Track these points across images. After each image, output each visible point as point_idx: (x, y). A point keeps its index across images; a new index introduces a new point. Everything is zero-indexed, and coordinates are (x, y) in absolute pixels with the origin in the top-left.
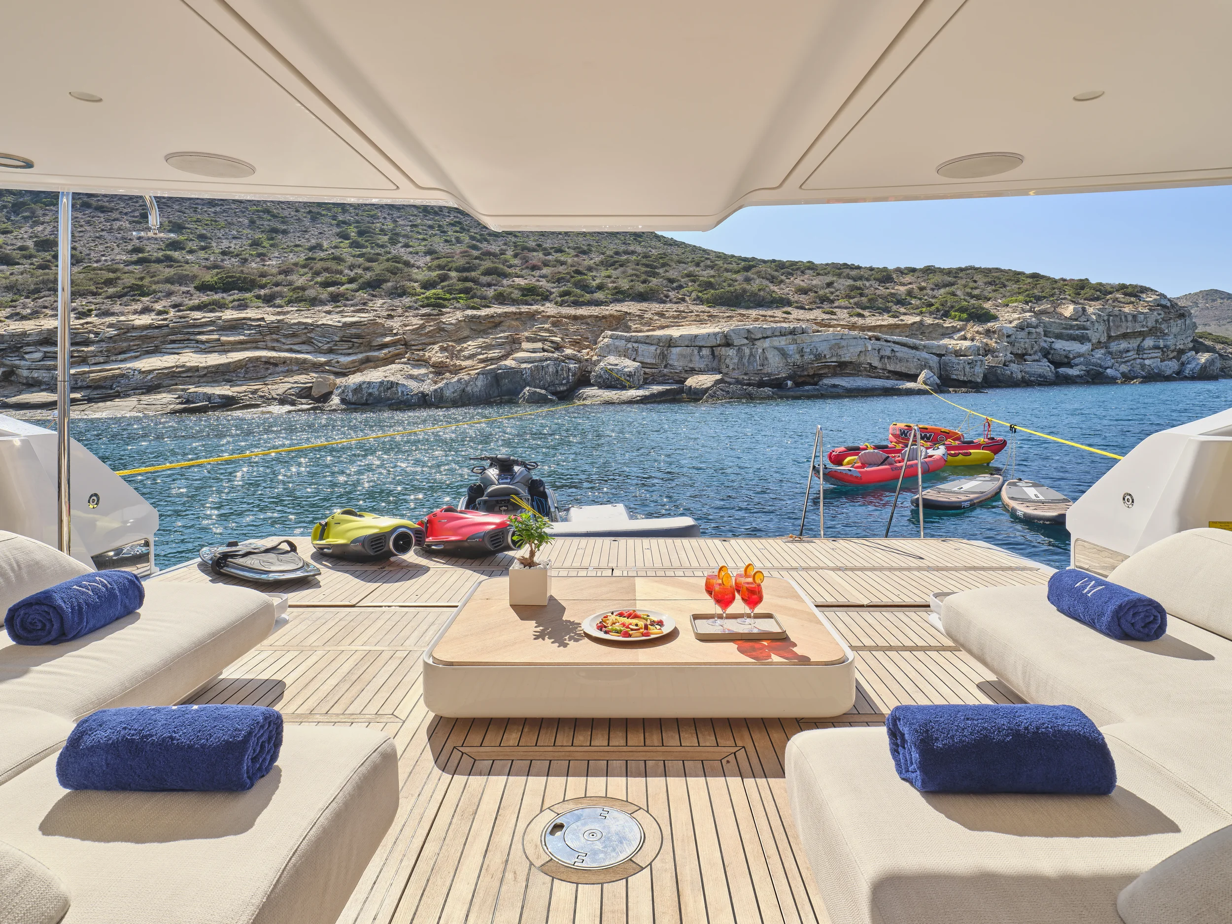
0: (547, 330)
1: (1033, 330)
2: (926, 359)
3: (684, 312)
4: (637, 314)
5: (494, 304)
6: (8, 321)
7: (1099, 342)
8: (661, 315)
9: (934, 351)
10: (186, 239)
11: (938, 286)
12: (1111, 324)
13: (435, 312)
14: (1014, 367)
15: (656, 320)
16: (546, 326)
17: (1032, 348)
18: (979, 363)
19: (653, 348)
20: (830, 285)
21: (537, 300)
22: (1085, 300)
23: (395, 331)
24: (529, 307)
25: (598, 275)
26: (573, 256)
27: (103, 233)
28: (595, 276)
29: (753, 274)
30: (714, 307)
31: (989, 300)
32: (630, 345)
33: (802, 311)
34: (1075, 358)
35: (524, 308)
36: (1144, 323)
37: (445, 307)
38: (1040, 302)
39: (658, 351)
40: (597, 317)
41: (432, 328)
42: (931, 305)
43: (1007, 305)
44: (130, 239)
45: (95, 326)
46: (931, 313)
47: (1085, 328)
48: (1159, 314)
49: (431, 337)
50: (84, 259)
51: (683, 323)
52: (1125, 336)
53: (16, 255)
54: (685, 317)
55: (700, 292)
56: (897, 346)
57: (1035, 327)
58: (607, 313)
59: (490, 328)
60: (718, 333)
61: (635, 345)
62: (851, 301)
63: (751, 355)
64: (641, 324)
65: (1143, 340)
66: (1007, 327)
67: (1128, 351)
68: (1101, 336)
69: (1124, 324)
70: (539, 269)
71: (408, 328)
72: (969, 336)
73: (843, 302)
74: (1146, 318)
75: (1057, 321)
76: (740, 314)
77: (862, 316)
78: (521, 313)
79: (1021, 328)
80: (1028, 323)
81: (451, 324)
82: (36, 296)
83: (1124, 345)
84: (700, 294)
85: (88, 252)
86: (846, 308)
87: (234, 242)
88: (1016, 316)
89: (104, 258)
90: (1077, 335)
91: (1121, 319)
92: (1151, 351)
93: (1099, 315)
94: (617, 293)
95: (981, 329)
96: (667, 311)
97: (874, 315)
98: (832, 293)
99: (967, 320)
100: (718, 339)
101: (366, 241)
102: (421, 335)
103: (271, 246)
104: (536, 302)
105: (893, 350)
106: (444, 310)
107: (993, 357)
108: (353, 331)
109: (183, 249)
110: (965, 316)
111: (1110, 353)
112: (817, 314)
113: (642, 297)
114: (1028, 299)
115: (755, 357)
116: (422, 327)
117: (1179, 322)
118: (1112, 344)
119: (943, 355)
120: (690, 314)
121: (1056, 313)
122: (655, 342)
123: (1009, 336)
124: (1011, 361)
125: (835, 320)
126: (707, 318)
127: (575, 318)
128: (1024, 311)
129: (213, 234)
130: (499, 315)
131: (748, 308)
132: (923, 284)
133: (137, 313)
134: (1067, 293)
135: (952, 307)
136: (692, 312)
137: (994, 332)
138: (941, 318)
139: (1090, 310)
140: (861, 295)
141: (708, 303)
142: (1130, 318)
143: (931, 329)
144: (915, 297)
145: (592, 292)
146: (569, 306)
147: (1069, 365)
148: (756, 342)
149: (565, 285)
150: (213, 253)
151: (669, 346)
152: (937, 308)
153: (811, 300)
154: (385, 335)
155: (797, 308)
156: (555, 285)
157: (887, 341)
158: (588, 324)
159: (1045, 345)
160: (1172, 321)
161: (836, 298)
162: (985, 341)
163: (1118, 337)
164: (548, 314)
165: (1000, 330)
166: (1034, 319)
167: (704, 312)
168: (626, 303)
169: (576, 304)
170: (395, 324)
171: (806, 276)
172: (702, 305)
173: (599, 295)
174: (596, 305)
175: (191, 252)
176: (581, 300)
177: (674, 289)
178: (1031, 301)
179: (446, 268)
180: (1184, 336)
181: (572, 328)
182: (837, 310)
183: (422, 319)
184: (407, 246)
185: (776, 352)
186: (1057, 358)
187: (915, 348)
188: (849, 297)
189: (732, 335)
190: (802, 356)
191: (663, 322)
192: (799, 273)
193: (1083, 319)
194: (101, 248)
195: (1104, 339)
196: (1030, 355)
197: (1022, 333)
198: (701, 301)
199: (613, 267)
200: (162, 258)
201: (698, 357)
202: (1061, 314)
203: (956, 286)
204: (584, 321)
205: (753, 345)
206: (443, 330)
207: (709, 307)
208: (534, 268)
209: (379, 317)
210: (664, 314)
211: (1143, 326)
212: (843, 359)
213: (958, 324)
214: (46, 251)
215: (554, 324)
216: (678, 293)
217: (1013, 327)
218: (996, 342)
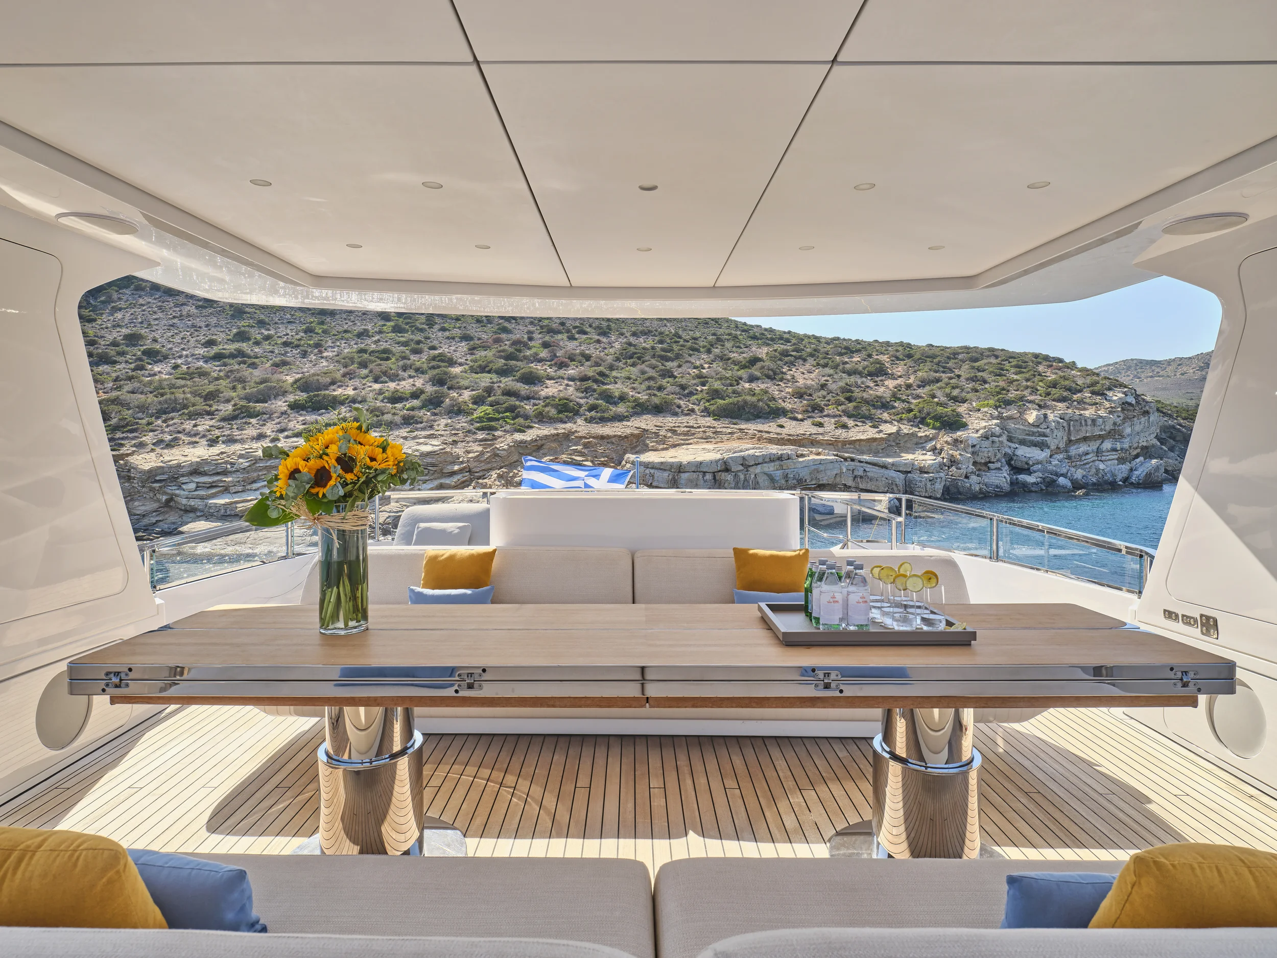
0: (581, 454)
1: (996, 439)
2: (892, 477)
3: (692, 427)
4: (653, 431)
5: (535, 423)
6: (158, 450)
7: (1058, 448)
8: (673, 431)
9: (901, 469)
10: (248, 326)
11: (924, 383)
12: (1072, 428)
13: (490, 437)
14: (974, 479)
15: (670, 437)
16: (579, 448)
17: (995, 456)
18: (939, 480)
19: (666, 474)
20: (823, 386)
21: (570, 417)
22: (1054, 400)
23: (461, 460)
24: (563, 426)
25: (619, 375)
26: (595, 342)
27: (175, 321)
28: (617, 378)
29: (756, 370)
30: (719, 420)
31: (964, 402)
32: (647, 471)
33: (794, 422)
34: (1034, 464)
35: (562, 428)
36: (1103, 427)
37: (496, 429)
38: (1008, 407)
39: (670, 477)
40: (620, 436)
41: (489, 454)
42: (910, 411)
43: (979, 410)
44: (200, 327)
45: (228, 456)
46: (909, 420)
47: (1045, 435)
48: (1119, 417)
49: (489, 463)
50: (169, 355)
51: (691, 441)
52: (1085, 439)
53: (112, 352)
54: (694, 434)
55: (708, 401)
56: (869, 466)
57: (998, 437)
58: (628, 431)
59: (534, 451)
60: (719, 460)
61: (652, 471)
62: (840, 408)
63: (745, 480)
64: (656, 442)
65: (1102, 442)
66: (972, 437)
67: (1087, 454)
68: (1059, 442)
69: (1084, 428)
70: (567, 366)
71: (471, 455)
72: (938, 446)
73: (830, 410)
74: (1104, 422)
75: (1022, 427)
76: (740, 429)
77: (845, 426)
78: (558, 435)
79: (986, 437)
80: (992, 433)
81: (504, 450)
82: (164, 417)
83: (1083, 448)
84: (707, 404)
85: (170, 346)
86: (834, 416)
87: (290, 327)
88: (983, 424)
89: (184, 353)
90: (1038, 441)
91: (1081, 423)
92: (1109, 453)
93: (1058, 422)
94: (636, 405)
95: (949, 439)
96: (679, 427)
97: (857, 425)
98: (824, 397)
99: (939, 429)
100: (719, 466)
101: (407, 324)
102: (481, 462)
103: (325, 332)
104: (570, 419)
105: (865, 470)
106: (496, 433)
107: (957, 469)
108: (429, 460)
109: (249, 339)
110: (938, 424)
111: (1069, 458)
112: (806, 428)
113: (658, 410)
114: (998, 404)
115: (748, 482)
116: (482, 453)
117: (1143, 419)
118: (1072, 448)
119: (910, 472)
120: (698, 430)
121: (1022, 419)
122: (668, 468)
123: (974, 446)
124: (972, 472)
125: (821, 434)
126: (712, 435)
127: (602, 437)
128: (992, 417)
129: (270, 319)
130: (541, 438)
131: (748, 420)
132: (911, 381)
133: (254, 439)
134: (1039, 393)
135: (928, 414)
136: (699, 427)
137: (961, 442)
138: (917, 426)
139: (1051, 417)
140: (849, 399)
141: (714, 416)
142: (1089, 422)
143: (906, 439)
144: (899, 399)
145: (615, 404)
146: (597, 423)
147: (1028, 471)
148: (750, 469)
149: (592, 395)
150: (276, 344)
151: (680, 472)
152: (915, 415)
153: (804, 409)
154: (454, 463)
155: (791, 418)
156: (583, 395)
157: (860, 462)
158: (613, 443)
159: (1009, 451)
160: (1135, 419)
161: (827, 403)
162: (951, 452)
163: (1078, 441)
164: (580, 434)
165: (966, 441)
166: (998, 428)
167: (709, 427)
168: (645, 417)
169: (603, 420)
170: (459, 450)
171: (808, 366)
172: (709, 416)
173: (621, 409)
174: (619, 421)
175: (257, 343)
176: (606, 415)
177: (685, 396)
178: (1000, 406)
179: (487, 369)
180: (1147, 433)
181: (600, 449)
182: (826, 419)
183: (480, 445)
184: (443, 329)
185: (766, 477)
186: (1019, 464)
187: (884, 467)
188: (839, 404)
189: (731, 462)
190: (787, 481)
191: (675, 439)
192: (801, 362)
193: (1044, 426)
194: (177, 339)
195: (1062, 445)
196: (993, 463)
197: (986, 442)
198: (708, 413)
199: (632, 360)
200: (235, 352)
201: (702, 481)
202: (1026, 420)
203: (938, 385)
204: (609, 441)
205: (747, 471)
206: (497, 455)
207: (714, 420)
208: (562, 365)
209: (446, 444)
210: (676, 431)
211: (1101, 430)
212: (821, 482)
213: (930, 432)
214: (134, 345)
215: (586, 446)
216: (689, 401)
217: (979, 437)
218: (960, 454)
